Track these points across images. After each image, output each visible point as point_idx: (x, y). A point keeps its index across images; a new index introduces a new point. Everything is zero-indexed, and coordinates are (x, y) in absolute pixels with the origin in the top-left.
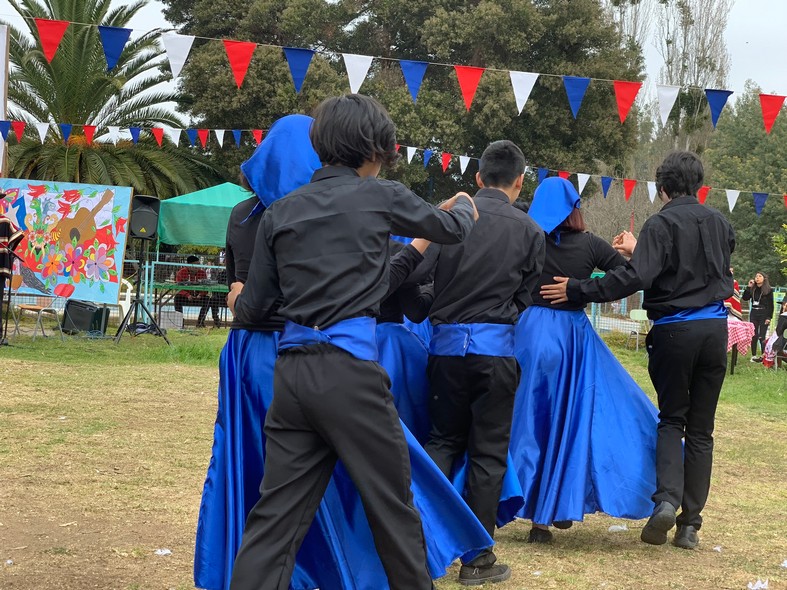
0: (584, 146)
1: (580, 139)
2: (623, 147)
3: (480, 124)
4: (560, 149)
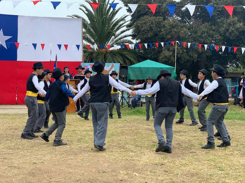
3: (228, 35)
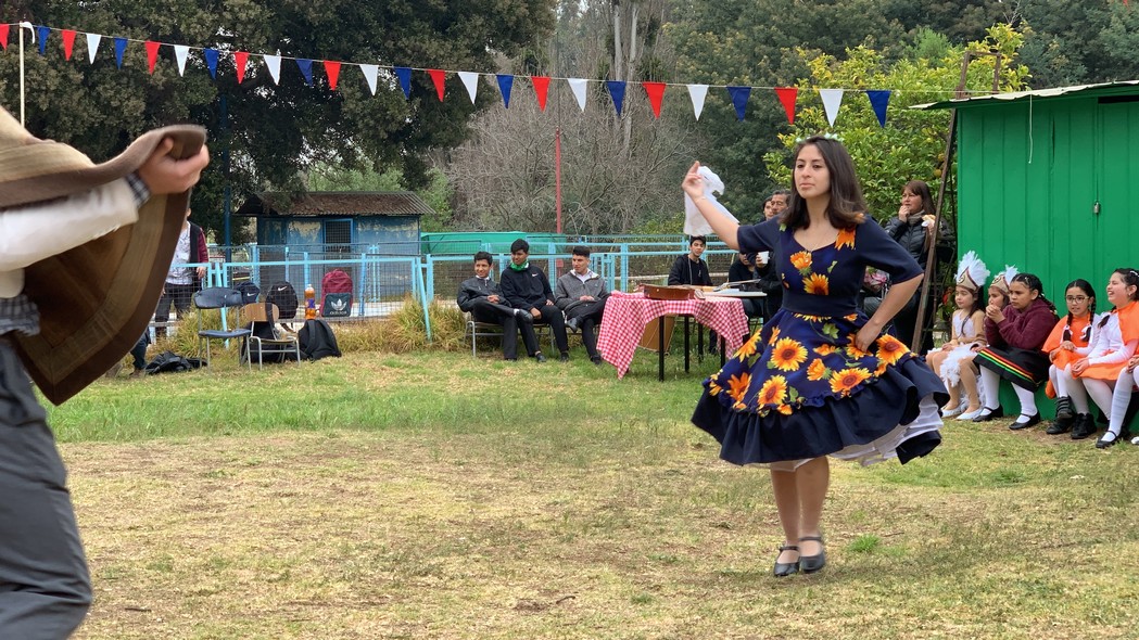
0: (469, 30)
1: (462, 17)
2: (531, 26)
4: (431, 35)
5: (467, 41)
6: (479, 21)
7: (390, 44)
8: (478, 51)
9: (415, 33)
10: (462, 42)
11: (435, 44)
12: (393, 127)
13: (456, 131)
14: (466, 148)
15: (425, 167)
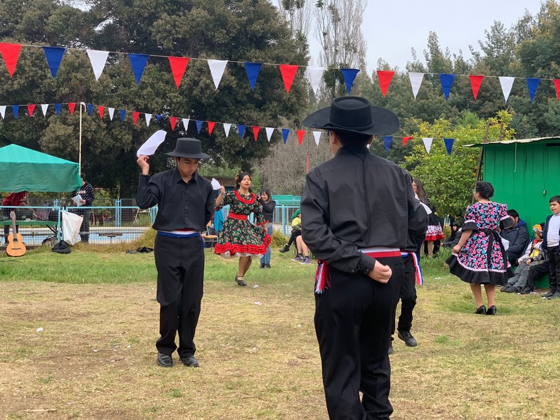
0: (271, 108)
1: (268, 102)
2: (297, 107)
3: (197, 95)
4: (255, 110)
5: (270, 113)
6: (275, 104)
7: (237, 113)
8: (274, 117)
9: (248, 109)
10: (268, 113)
11: (256, 114)
12: (237, 149)
13: (265, 151)
14: (268, 159)
15: (250, 166)
